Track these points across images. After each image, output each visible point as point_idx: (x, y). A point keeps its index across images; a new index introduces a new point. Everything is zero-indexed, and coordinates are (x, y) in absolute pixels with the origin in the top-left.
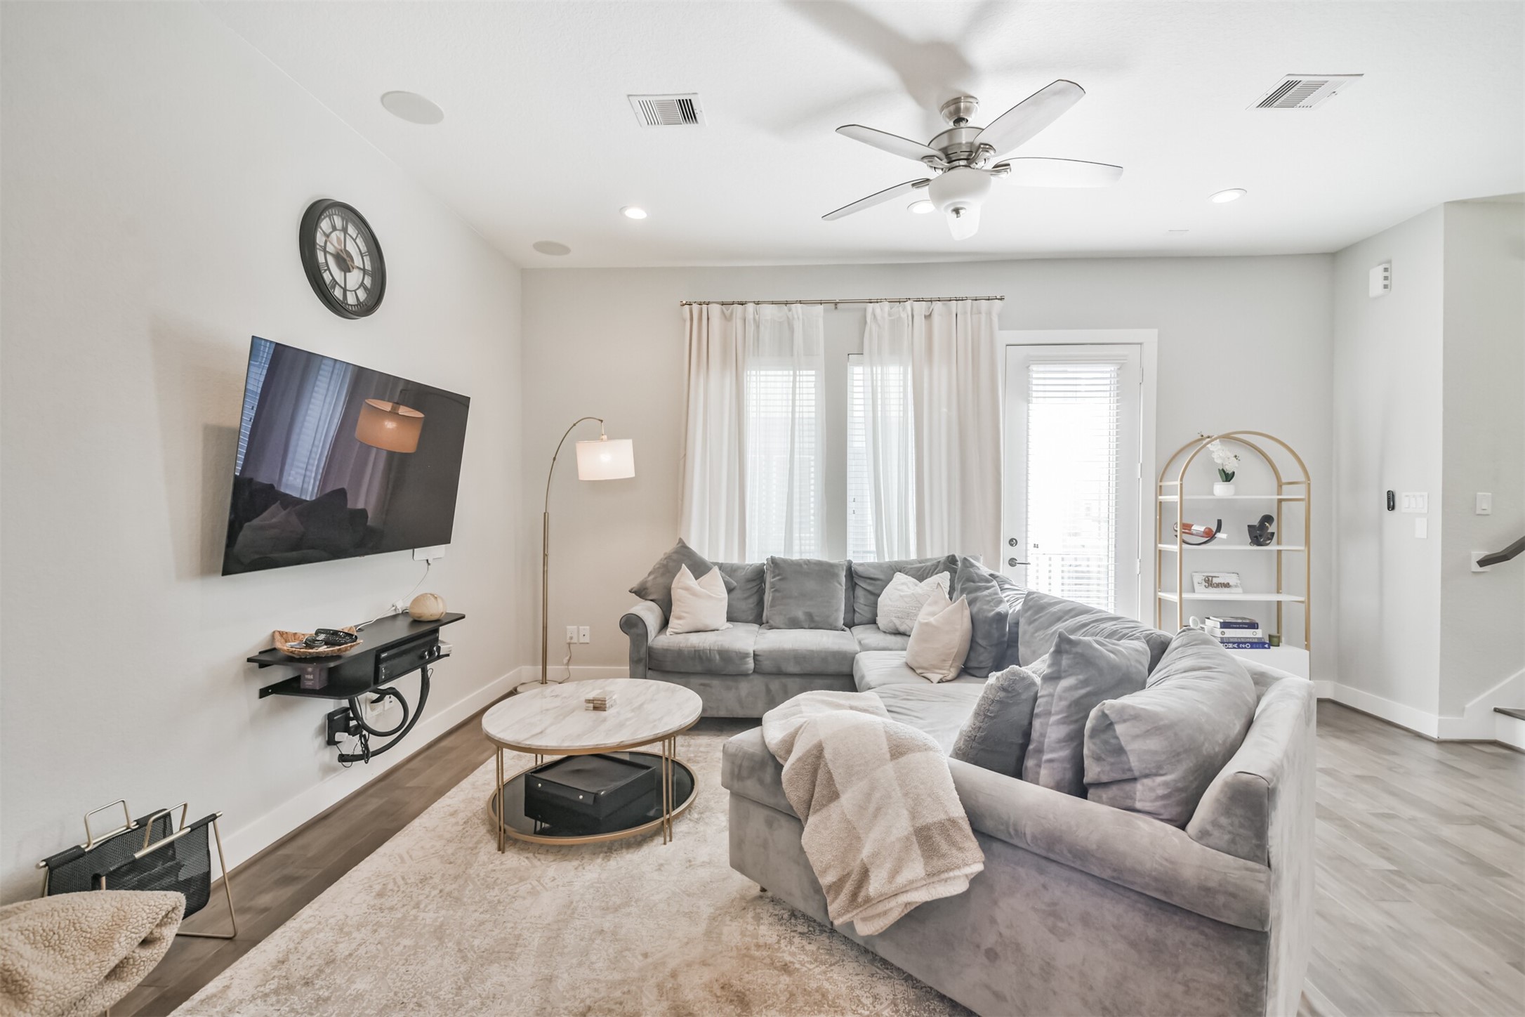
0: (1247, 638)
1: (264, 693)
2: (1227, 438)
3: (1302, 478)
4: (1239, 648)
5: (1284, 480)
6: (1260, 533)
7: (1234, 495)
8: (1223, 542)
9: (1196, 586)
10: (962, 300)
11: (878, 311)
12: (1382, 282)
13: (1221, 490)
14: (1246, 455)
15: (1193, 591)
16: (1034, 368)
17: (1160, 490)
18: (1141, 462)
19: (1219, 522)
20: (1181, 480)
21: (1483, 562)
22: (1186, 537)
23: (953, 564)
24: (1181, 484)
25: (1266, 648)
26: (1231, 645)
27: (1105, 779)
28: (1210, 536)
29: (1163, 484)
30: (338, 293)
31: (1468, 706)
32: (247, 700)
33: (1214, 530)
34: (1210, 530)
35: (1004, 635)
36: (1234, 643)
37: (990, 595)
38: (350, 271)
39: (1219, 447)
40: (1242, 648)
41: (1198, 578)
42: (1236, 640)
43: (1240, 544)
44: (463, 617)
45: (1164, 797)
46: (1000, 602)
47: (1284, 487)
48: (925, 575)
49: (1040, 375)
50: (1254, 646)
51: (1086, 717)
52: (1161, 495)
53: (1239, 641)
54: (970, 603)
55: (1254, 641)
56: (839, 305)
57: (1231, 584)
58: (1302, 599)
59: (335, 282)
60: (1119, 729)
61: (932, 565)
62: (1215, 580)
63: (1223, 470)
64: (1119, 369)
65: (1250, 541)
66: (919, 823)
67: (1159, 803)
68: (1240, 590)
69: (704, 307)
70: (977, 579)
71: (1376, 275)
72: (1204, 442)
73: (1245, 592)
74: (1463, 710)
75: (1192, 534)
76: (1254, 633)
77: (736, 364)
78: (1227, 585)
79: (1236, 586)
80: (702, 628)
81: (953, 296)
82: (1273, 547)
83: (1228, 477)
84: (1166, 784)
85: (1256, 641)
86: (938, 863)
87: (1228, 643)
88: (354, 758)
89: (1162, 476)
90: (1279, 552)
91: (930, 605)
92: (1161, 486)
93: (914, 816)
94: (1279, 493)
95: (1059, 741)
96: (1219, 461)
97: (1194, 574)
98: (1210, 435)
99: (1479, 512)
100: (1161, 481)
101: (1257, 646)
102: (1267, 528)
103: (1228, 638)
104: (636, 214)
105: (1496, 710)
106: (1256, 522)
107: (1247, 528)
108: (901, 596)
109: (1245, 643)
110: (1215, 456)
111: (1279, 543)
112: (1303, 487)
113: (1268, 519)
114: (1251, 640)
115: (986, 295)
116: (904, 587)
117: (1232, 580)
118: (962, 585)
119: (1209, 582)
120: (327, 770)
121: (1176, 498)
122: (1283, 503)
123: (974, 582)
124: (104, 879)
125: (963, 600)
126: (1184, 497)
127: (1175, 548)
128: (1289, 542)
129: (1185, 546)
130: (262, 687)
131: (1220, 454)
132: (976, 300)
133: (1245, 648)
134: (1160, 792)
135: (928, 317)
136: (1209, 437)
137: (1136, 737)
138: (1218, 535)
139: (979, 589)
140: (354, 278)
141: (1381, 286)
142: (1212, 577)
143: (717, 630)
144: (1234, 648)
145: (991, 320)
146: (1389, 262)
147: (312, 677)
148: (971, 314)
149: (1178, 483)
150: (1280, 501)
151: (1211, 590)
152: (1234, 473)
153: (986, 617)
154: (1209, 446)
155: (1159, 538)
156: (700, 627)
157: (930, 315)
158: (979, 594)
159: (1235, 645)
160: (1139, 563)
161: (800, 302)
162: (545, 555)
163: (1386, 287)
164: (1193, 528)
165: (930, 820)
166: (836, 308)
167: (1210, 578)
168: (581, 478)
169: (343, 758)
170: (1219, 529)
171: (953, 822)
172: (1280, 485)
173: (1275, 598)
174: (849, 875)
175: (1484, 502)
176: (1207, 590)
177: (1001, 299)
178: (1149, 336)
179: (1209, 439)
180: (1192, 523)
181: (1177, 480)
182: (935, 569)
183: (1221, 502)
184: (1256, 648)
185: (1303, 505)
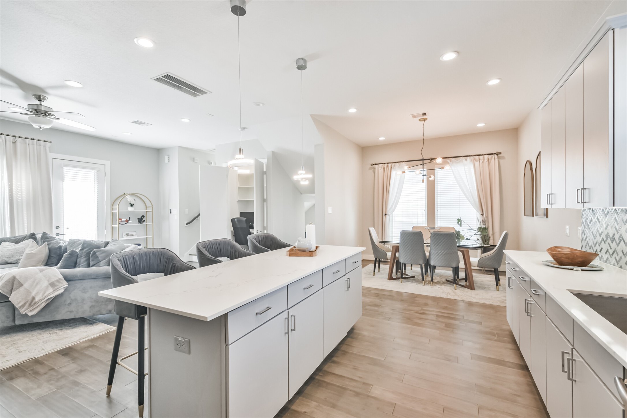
2: (132, 195)
3: (151, 206)
5: (147, 206)
6: (141, 220)
7: (134, 210)
8: (131, 223)
9: (124, 236)
10: (32, 139)
12: (167, 160)
13: (130, 209)
14: (137, 199)
15: (123, 238)
16: (65, 168)
17: (112, 209)
18: (106, 200)
19: (130, 218)
20: (118, 206)
21: (186, 224)
22: (120, 222)
23: (34, 236)
24: (118, 208)
27: (94, 264)
28: (127, 222)
29: (113, 207)
31: (185, 255)
33: (128, 220)
34: (127, 220)
35: (61, 252)
37: (56, 241)
39: (129, 197)
41: (124, 234)
43: (136, 223)
45: (105, 263)
46: (60, 243)
47: (147, 208)
48: (19, 241)
49: (67, 170)
51: (90, 255)
52: (112, 210)
54: (48, 245)
58: (152, 236)
60: (97, 253)
61: (23, 237)
62: (129, 234)
63: (131, 204)
64: (97, 172)
65: (138, 222)
66: (50, 282)
67: (105, 264)
68: (136, 236)
70: (49, 238)
71: (166, 157)
72: (125, 195)
73: (138, 236)
75: (122, 221)
78: (133, 235)
79: (135, 235)
81: (27, 137)
82: (145, 224)
84: (106, 261)
86: (56, 288)
89: (113, 204)
90: (147, 225)
91: (29, 248)
92: (112, 208)
93: (48, 281)
94: (146, 210)
95: (84, 261)
96: (129, 201)
97: (123, 232)
98: (127, 193)
99: (186, 213)
100: (112, 206)
102: (143, 219)
105: (190, 255)
106: (140, 217)
107: (137, 219)
108: (8, 250)
110: (128, 199)
111: (146, 223)
112: (151, 208)
113: (143, 216)
116: (9, 246)
117: (134, 233)
118: (44, 240)
119: (127, 235)
121: (117, 211)
122: (147, 212)
123: (48, 239)
125: (46, 244)
126: (119, 211)
127: (117, 226)
128: (149, 222)
129: (120, 225)
131: (130, 199)
132: (38, 140)
134: (105, 262)
136: (126, 194)
137: (100, 254)
138: (129, 221)
139: (51, 240)
141: (167, 161)
145: (46, 149)
146: (169, 155)
148: (36, 145)
149: (117, 207)
150: (146, 212)
151: (128, 237)
152: (133, 204)
153: (55, 248)
154: (126, 196)
155: (112, 223)
157: (15, 142)
158: (51, 242)
160: (106, 231)
163: (168, 161)
164: (122, 220)
165: (53, 280)
170: (129, 219)
171: (60, 279)
172: (146, 207)
173: (146, 237)
174: (27, 302)
175: (187, 211)
176: (127, 237)
177: (50, 142)
178: (108, 163)
179: (126, 195)
180: (121, 218)
181: (117, 206)
182: (24, 239)
183: (130, 212)
185: (151, 212)
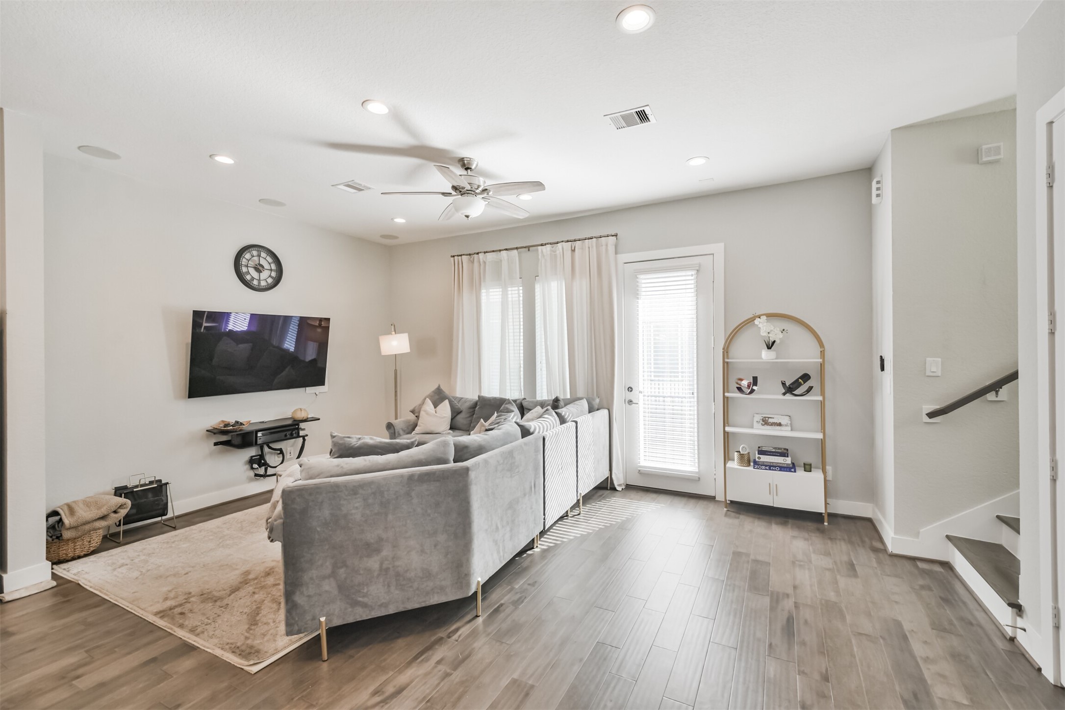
0: (778, 463)
1: (216, 444)
4: (770, 469)
5: (827, 349)
7: (776, 359)
9: (755, 423)
10: (591, 239)
11: (544, 251)
12: (875, 194)
13: (766, 355)
15: (752, 427)
16: (642, 276)
17: (727, 354)
18: (714, 335)
19: (755, 378)
21: (931, 415)
25: (792, 472)
26: (763, 467)
28: (750, 388)
30: (255, 282)
31: (922, 532)
32: (208, 446)
33: (753, 384)
34: (751, 384)
36: (766, 466)
38: (262, 272)
39: (765, 323)
40: (773, 470)
41: (758, 418)
42: (769, 464)
44: (319, 419)
47: (827, 352)
49: (646, 281)
50: (783, 469)
52: (727, 357)
53: (772, 464)
55: (783, 465)
56: (531, 248)
57: (782, 423)
59: (253, 279)
62: (771, 420)
64: (697, 273)
68: (789, 428)
69: (460, 257)
71: (874, 185)
72: (755, 320)
73: (792, 430)
74: (919, 533)
76: (785, 460)
77: (476, 287)
78: (780, 425)
79: (786, 425)
80: (430, 432)
81: (586, 236)
82: (812, 397)
83: (770, 346)
85: (785, 465)
87: (761, 465)
88: (261, 476)
89: (728, 344)
90: (821, 402)
92: (728, 351)
94: (822, 358)
96: (764, 334)
97: (755, 415)
98: (758, 314)
99: (928, 373)
101: (785, 469)
103: (763, 462)
104: (400, 220)
105: (946, 537)
106: (791, 379)
109: (775, 467)
110: (762, 330)
111: (820, 394)
113: (806, 376)
114: (781, 465)
115: (606, 234)
117: (784, 420)
119: (765, 422)
120: (250, 480)
124: (123, 495)
128: (831, 391)
130: (215, 442)
131: (764, 327)
132: (599, 238)
133: (775, 470)
135: (573, 251)
136: (757, 316)
138: (755, 388)
140: (265, 274)
142: (769, 418)
143: (440, 434)
144: (766, 469)
146: (881, 176)
147: (237, 441)
148: (596, 247)
150: (823, 363)
151: (766, 427)
154: (758, 323)
155: (725, 389)
156: (428, 431)
157: (574, 249)
159: (767, 468)
160: (714, 406)
161: (506, 250)
162: (396, 392)
163: (878, 195)
164: (743, 382)
166: (529, 250)
167: (767, 419)
168: (383, 354)
169: (256, 475)
170: (756, 383)
172: (824, 351)
175: (934, 365)
176: (763, 427)
177: (615, 236)
178: (718, 248)
179: (757, 318)
184: (784, 471)
